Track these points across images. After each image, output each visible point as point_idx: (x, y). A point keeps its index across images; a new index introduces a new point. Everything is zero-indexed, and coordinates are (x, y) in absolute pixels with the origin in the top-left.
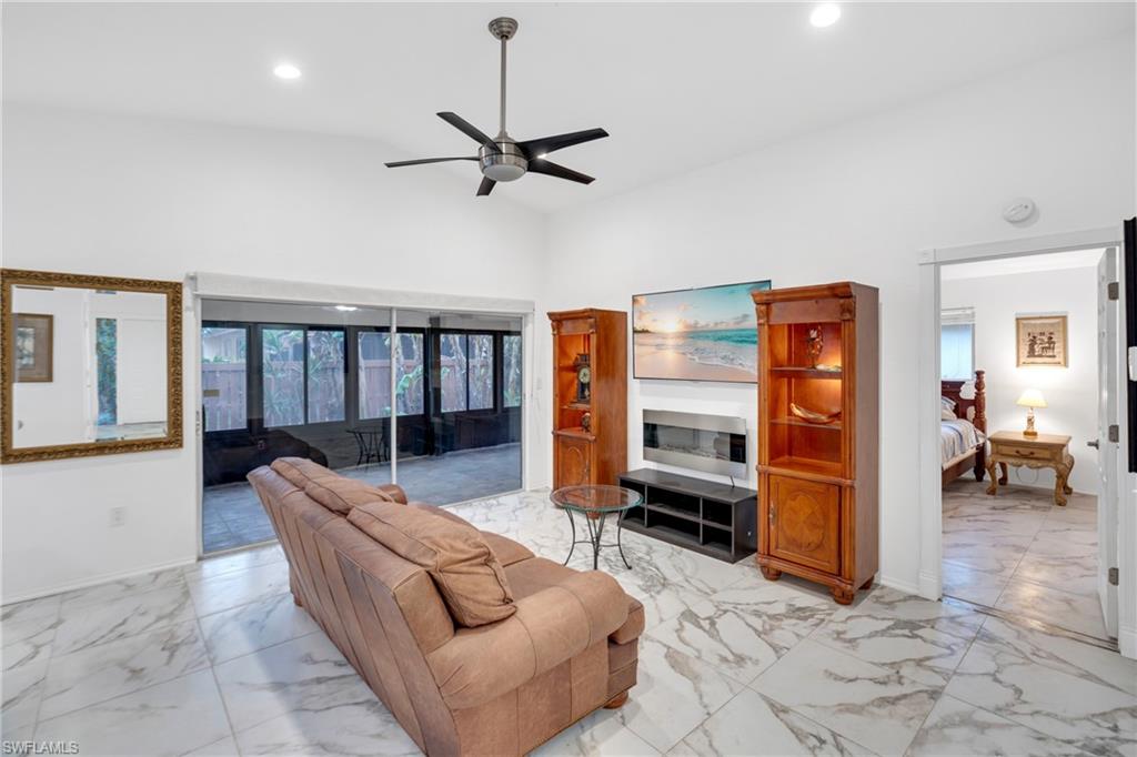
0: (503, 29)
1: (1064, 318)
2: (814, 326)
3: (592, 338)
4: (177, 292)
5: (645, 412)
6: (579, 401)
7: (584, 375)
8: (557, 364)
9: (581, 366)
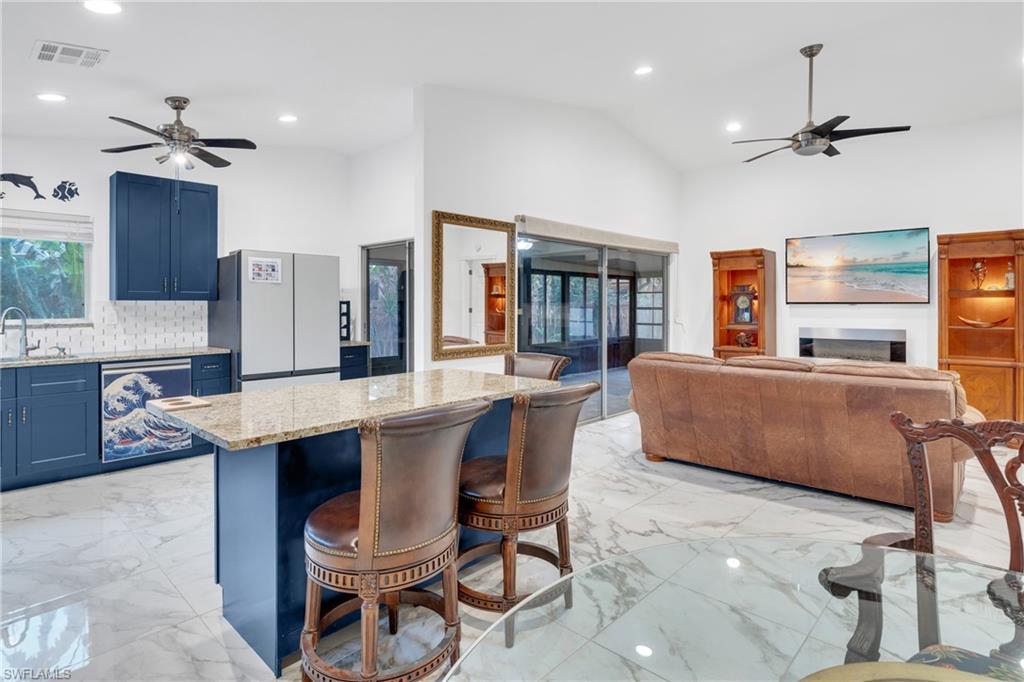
2: (982, 260)
3: (760, 272)
4: (513, 231)
5: (801, 330)
6: (737, 323)
7: (742, 302)
8: (718, 295)
9: (739, 295)
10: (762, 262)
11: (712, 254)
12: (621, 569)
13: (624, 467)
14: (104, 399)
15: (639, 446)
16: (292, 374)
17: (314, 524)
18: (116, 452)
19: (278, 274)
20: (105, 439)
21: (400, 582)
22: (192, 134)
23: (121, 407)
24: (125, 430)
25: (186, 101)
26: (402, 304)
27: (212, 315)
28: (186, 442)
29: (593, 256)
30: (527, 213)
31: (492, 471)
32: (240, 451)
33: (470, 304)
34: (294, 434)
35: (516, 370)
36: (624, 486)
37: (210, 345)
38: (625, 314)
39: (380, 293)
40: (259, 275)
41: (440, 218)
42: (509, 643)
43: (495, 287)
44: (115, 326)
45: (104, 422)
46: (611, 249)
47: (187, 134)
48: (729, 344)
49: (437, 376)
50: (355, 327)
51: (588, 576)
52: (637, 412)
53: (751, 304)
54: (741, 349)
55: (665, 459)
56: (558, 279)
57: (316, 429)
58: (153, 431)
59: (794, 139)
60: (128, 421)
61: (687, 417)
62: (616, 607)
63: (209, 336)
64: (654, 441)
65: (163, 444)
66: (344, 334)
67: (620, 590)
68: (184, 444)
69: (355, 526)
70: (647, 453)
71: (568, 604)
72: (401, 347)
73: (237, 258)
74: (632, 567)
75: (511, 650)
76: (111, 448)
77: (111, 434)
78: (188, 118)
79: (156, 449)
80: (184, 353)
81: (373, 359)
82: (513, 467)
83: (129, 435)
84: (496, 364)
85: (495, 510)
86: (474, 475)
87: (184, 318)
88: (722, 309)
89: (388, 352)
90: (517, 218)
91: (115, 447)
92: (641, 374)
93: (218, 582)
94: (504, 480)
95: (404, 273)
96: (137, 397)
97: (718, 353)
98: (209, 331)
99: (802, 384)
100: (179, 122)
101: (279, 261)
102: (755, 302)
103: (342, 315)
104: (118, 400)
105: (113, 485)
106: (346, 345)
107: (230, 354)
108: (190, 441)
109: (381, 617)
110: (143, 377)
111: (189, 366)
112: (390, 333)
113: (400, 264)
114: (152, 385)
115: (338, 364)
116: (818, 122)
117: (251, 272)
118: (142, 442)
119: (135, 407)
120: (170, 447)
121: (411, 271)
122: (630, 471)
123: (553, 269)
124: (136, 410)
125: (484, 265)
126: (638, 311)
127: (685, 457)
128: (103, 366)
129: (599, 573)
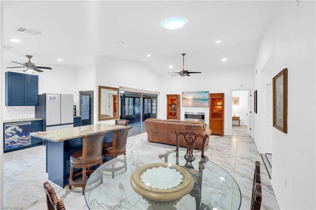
0: (184, 55)
1: (239, 98)
3: (177, 100)
4: (119, 90)
5: (185, 112)
6: (172, 111)
7: (173, 106)
8: (168, 104)
9: (172, 105)
10: (177, 97)
11: (167, 95)
12: (138, 164)
13: (143, 144)
14: (5, 133)
15: (147, 140)
16: (60, 125)
17: (72, 156)
18: (9, 147)
19: (57, 100)
20: (5, 143)
21: (90, 165)
22: (34, 65)
23: (10, 135)
24: (11, 141)
25: (32, 56)
26: (90, 106)
27: (36, 110)
28: (30, 143)
29: (139, 94)
30: (122, 86)
31: (110, 145)
32: (57, 142)
33: (109, 105)
34: (68, 138)
35: (118, 123)
36: (142, 148)
37: (35, 118)
38: (150, 107)
39: (84, 102)
40: (51, 100)
41: (100, 87)
42: (113, 178)
43: (116, 101)
44: (7, 113)
45: (5, 139)
46: (143, 93)
47: (32, 65)
48: (170, 115)
49: (99, 125)
50: (77, 112)
51: (131, 165)
52: (147, 132)
53: (175, 106)
54: (172, 117)
55: (153, 142)
56: (133, 98)
57: (73, 137)
58: (20, 141)
59: (180, 73)
60: (13, 139)
61: (157, 132)
62: (135, 170)
63: (35, 115)
64: (150, 138)
65: (23, 144)
66: (75, 114)
67: (137, 167)
68: (29, 144)
69: (81, 156)
70: (149, 141)
71: (126, 170)
72: (90, 117)
73: (45, 95)
74: (140, 163)
75: (113, 179)
76: (7, 146)
77: (7, 142)
78: (32, 61)
79: (21, 145)
80: (29, 120)
81: (82, 120)
82: (114, 144)
83: (13, 142)
84: (113, 122)
85: (110, 152)
86: (106, 146)
87: (28, 111)
88: (169, 108)
89: (86, 118)
90: (120, 87)
91: (9, 145)
92: (147, 123)
93: (47, 172)
94: (112, 146)
95: (91, 98)
96: (15, 132)
97: (168, 118)
98: (35, 114)
99: (177, 125)
100: (30, 61)
101: (57, 96)
102: (176, 106)
103: (74, 109)
104: (10, 133)
105: (9, 155)
106: (75, 117)
107: (42, 120)
108: (31, 143)
109: (86, 176)
110: (17, 127)
111: (31, 124)
112: (87, 113)
113: (90, 95)
114: (20, 129)
115: (73, 122)
116: (185, 70)
117: (49, 99)
118: (17, 144)
119: (15, 135)
120: (25, 145)
121: (93, 98)
122: (145, 145)
123: (131, 96)
124: (15, 136)
125: (113, 95)
126: (153, 107)
127: (157, 141)
128: (5, 124)
129: (133, 164)
